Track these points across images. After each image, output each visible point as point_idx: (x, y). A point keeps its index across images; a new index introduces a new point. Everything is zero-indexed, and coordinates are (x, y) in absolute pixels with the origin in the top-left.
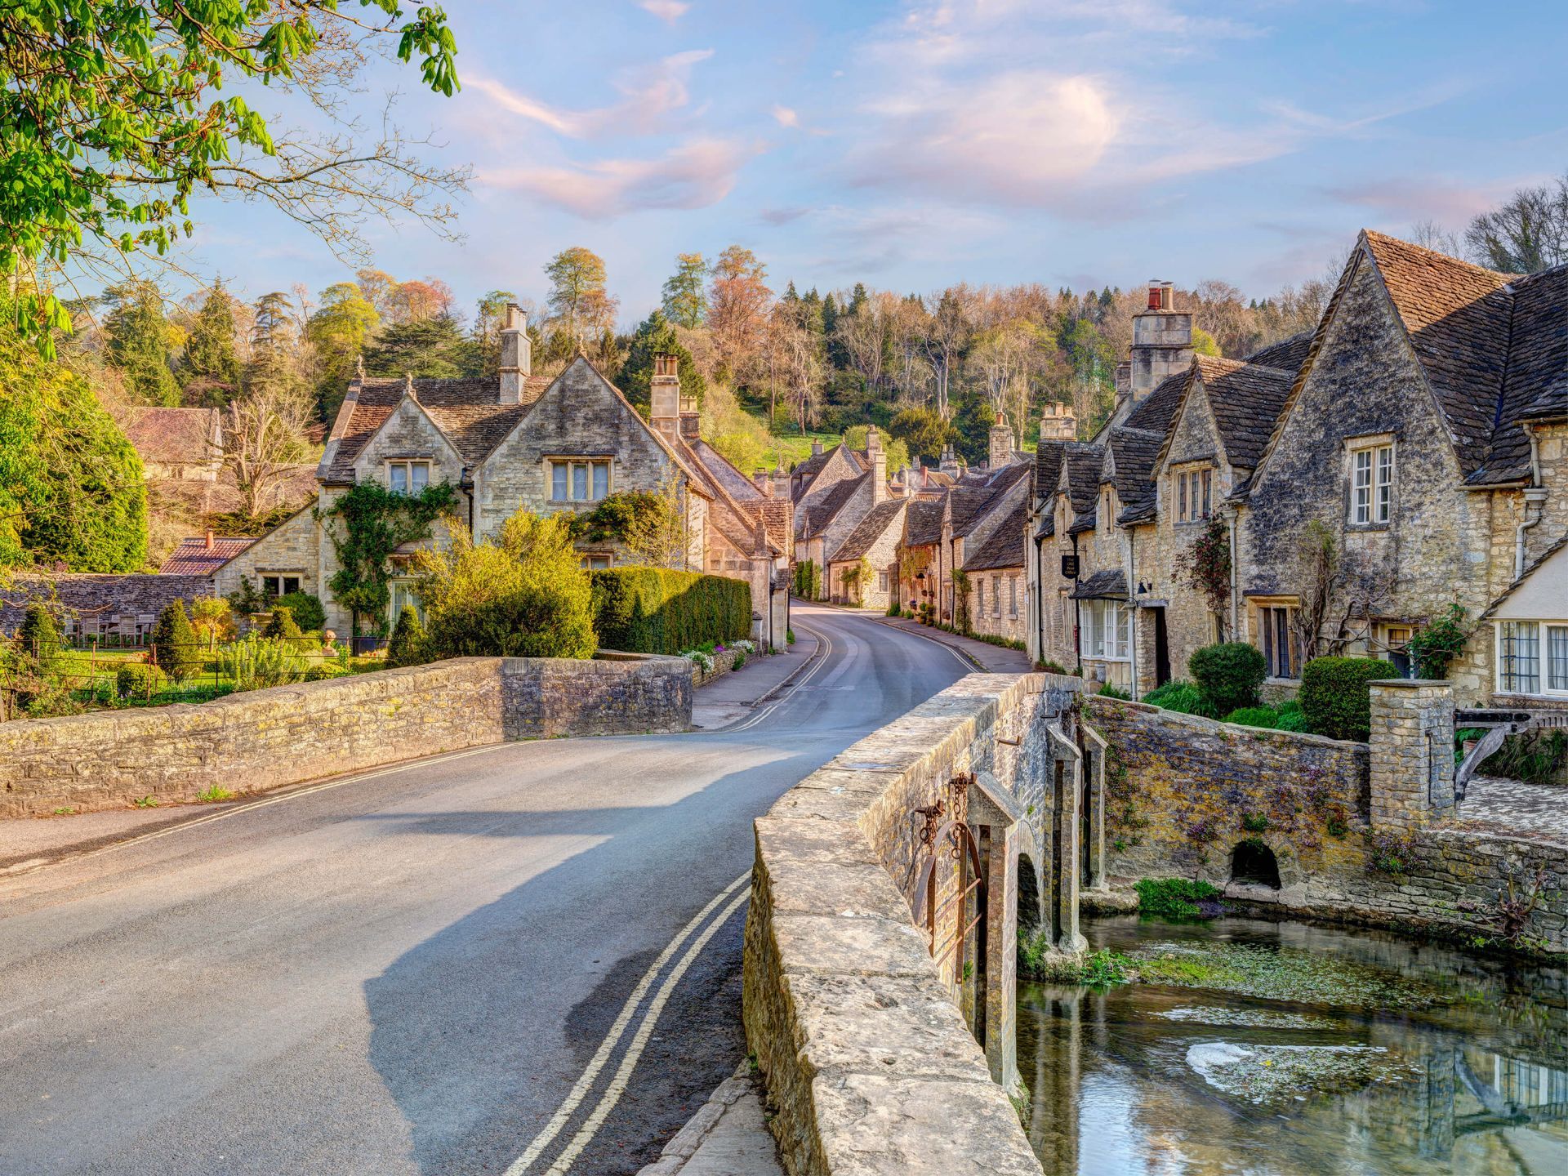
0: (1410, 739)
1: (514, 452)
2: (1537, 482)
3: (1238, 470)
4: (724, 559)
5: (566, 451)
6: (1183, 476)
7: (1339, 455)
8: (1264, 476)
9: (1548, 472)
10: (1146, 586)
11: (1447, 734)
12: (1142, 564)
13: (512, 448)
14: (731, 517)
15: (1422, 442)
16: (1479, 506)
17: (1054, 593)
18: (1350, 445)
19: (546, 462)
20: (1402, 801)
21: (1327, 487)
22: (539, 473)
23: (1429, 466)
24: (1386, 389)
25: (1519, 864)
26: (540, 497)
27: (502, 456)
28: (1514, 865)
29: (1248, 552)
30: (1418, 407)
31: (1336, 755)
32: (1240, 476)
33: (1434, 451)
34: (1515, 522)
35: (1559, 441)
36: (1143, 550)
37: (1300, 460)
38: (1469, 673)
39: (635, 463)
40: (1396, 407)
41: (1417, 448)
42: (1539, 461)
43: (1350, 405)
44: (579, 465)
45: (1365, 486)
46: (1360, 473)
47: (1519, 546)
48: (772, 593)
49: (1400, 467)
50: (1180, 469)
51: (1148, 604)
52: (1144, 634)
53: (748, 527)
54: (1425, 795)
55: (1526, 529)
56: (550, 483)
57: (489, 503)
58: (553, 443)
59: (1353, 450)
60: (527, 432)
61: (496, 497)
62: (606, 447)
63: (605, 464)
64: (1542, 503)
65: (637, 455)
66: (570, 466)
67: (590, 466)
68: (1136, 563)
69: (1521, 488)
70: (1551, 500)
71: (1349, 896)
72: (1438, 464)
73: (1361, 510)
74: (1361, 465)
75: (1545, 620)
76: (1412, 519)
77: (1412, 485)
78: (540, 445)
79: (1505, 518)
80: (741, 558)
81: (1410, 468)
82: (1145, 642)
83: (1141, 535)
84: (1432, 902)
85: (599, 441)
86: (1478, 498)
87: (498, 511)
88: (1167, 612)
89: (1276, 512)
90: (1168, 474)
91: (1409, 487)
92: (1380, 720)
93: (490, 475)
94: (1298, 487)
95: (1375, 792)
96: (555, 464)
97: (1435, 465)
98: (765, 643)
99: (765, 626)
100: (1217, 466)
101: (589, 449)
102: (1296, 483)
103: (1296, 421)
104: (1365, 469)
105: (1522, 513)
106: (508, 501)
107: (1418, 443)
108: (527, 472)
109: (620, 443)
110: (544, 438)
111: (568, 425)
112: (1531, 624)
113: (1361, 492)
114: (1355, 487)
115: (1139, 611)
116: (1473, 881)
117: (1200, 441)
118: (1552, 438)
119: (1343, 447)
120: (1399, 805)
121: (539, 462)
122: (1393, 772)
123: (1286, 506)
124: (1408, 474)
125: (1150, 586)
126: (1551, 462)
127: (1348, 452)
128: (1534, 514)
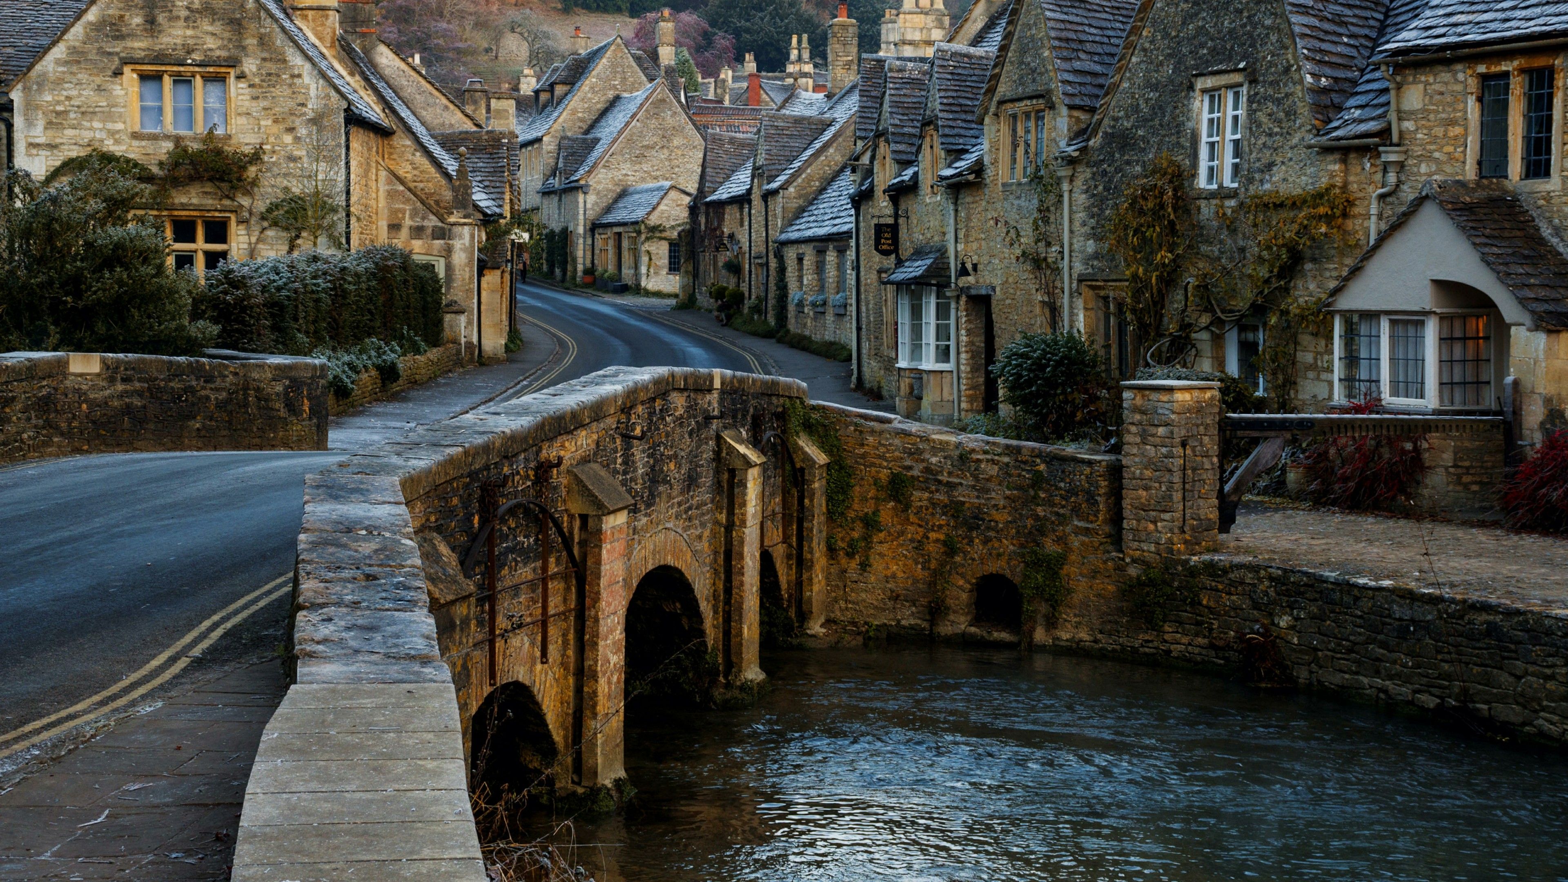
0: (1164, 450)
1: (77, 57)
2: (1395, 138)
3: (1076, 113)
4: (408, 222)
5: (160, 58)
6: (1014, 117)
7: (1188, 97)
8: (1106, 121)
9: (1408, 125)
10: (969, 266)
11: (1211, 444)
12: (966, 236)
13: (73, 50)
14: (419, 158)
15: (1274, 84)
16: (1331, 167)
17: (874, 276)
18: (1200, 84)
19: (130, 76)
20: (1155, 522)
21: (1174, 138)
22: (118, 90)
23: (1282, 115)
24: (1241, 12)
25: (1271, 592)
26: (120, 126)
27: (58, 62)
28: (1266, 594)
29: (1084, 224)
30: (1274, 38)
31: (1088, 470)
32: (1078, 120)
33: (1287, 95)
34: (1371, 189)
35: (1421, 87)
36: (968, 219)
37: (1147, 101)
38: (1318, 378)
39: (270, 79)
40: (1250, 35)
41: (1270, 91)
42: (1399, 111)
43: (1200, 30)
44: (182, 81)
45: (1215, 139)
46: (1211, 121)
47: (1374, 219)
48: (480, 274)
49: (1251, 113)
50: (1010, 108)
51: (973, 292)
52: (969, 332)
53: (446, 175)
54: (1178, 515)
55: (1382, 197)
56: (136, 105)
57: (39, 134)
58: (139, 45)
59: (1204, 91)
60: (98, 27)
61: (49, 125)
62: (224, 54)
63: (221, 79)
64: (1401, 165)
65: (272, 67)
66: (167, 80)
67: (198, 81)
68: (961, 235)
69: (1377, 145)
70: (1410, 162)
71: (1099, 636)
72: (1291, 114)
73: (1211, 169)
74: (1211, 111)
75: (1387, 313)
76: (1262, 182)
77: (1263, 139)
78: (117, 47)
79: (1360, 183)
80: (432, 221)
81: (1261, 116)
82: (971, 343)
83: (966, 198)
84: (1185, 640)
85: (211, 43)
86: (1330, 158)
87: (52, 147)
88: (994, 303)
89: (1118, 170)
90: (996, 115)
91: (1260, 142)
92: (1133, 429)
93: (40, 90)
94: (1143, 138)
95: (1126, 513)
96: (144, 77)
97: (1287, 114)
98: (469, 345)
99: (469, 323)
100: (1052, 107)
101: (197, 57)
102: (1140, 133)
103: (1144, 50)
104: (1215, 115)
105: (1378, 176)
106: (69, 132)
107: (1271, 83)
108: (99, 89)
109: (244, 48)
110: (121, 37)
111: (161, 18)
112: (1372, 316)
113: (1212, 145)
114: (1204, 138)
115: (963, 299)
116: (1226, 613)
117: (1034, 71)
118: (1414, 82)
119: (1191, 88)
120: (1151, 527)
121: (118, 73)
122: (1147, 488)
123: (1128, 163)
124: (1259, 125)
125: (975, 267)
126: (1412, 113)
127: (1198, 93)
128: (1392, 178)
